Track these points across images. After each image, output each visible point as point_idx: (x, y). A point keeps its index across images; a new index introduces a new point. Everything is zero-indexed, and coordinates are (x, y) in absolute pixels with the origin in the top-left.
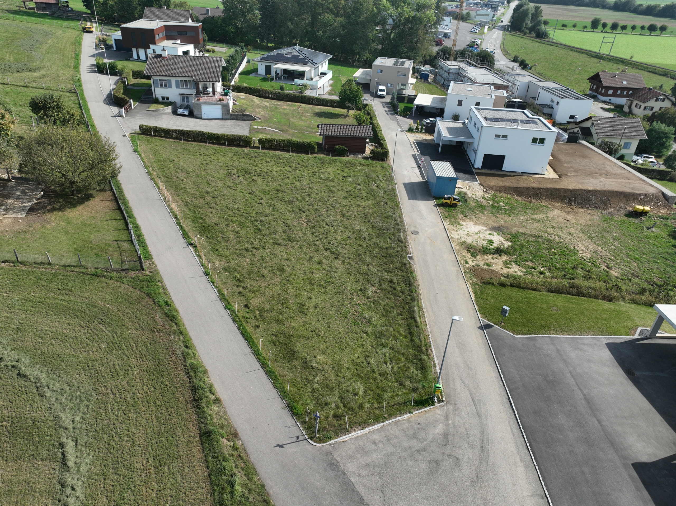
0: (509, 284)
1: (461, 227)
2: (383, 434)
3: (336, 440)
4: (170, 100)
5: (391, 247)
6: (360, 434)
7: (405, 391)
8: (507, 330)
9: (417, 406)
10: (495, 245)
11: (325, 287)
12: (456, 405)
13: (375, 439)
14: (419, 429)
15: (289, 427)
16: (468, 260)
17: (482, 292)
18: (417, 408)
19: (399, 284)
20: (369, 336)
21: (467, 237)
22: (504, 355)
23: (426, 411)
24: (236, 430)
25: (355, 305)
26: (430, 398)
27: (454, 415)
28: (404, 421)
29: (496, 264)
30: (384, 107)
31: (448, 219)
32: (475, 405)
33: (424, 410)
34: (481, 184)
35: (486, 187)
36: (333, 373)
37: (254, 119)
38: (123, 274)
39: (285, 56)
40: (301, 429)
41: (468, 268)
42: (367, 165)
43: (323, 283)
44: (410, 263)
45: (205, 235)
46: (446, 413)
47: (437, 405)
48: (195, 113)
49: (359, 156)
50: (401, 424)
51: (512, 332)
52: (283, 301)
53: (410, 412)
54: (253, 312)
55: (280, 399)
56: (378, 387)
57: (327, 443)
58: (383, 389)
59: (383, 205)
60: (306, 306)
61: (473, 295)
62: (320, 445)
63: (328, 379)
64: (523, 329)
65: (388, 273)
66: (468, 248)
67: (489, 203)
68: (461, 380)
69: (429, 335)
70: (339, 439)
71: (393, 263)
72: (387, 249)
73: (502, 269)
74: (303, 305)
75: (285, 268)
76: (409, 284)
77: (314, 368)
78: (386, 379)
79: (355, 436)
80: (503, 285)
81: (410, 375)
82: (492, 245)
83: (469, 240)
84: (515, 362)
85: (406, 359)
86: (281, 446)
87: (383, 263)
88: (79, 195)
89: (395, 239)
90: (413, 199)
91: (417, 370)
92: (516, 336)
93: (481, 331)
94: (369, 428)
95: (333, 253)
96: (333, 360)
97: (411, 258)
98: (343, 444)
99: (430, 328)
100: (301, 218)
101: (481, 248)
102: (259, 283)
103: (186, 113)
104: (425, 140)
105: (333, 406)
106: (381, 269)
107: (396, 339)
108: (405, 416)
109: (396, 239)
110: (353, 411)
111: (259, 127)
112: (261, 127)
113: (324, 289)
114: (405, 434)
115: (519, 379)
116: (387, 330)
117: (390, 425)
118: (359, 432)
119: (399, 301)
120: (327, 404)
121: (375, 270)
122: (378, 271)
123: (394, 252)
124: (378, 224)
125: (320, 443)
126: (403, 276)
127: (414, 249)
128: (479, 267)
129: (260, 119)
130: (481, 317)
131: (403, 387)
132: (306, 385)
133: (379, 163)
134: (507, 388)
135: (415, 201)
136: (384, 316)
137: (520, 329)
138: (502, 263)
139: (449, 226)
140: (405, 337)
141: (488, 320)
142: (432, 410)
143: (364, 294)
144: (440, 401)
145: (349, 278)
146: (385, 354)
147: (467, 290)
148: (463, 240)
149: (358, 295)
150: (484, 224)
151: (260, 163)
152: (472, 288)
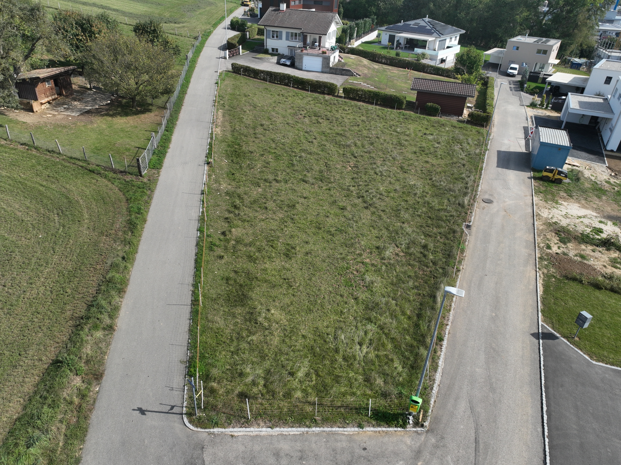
0: (609, 287)
1: (558, 206)
2: (298, 445)
3: (223, 430)
4: (279, 52)
5: (446, 209)
6: (262, 434)
7: (369, 392)
8: (580, 349)
9: (376, 419)
10: (604, 236)
11: (333, 235)
12: (443, 438)
13: (281, 449)
14: (360, 457)
15: (172, 389)
16: (552, 245)
17: (558, 288)
18: (374, 422)
19: (434, 252)
20: (357, 304)
21: (562, 219)
22: (562, 386)
23: (387, 433)
24: (104, 371)
25: (360, 262)
26: (401, 414)
27: (432, 454)
28: (343, 438)
29: (596, 258)
30: (510, 84)
31: (542, 195)
32: (476, 450)
33: (384, 429)
34: (609, 168)
35: (615, 171)
36: (279, 336)
37: (352, 75)
38: (120, 176)
39: (411, 26)
40: (185, 397)
41: (547, 254)
42: (460, 128)
43: (333, 230)
44: (462, 232)
45: (231, 159)
46: (420, 447)
47: (410, 428)
48: (297, 64)
49: (454, 119)
50: (335, 439)
51: (588, 355)
52: (272, 238)
53: (360, 426)
54: (228, 241)
55: (186, 348)
56: (330, 373)
57: (206, 430)
58: (337, 379)
59: (459, 167)
60: (295, 250)
61: (542, 288)
62: (195, 429)
63: (267, 343)
64: (612, 356)
65: (425, 236)
66: (559, 231)
67: (614, 189)
68: (470, 402)
69: (447, 325)
70: (227, 430)
71: (438, 227)
72: (439, 210)
73: (605, 266)
74: (293, 248)
75: (297, 205)
76: (449, 255)
77: (257, 323)
78: (350, 366)
79: (255, 434)
80: (597, 286)
81: (389, 372)
82: (598, 235)
83: (564, 222)
84: (579, 403)
85: (395, 347)
86: (142, 412)
87: (424, 225)
88: (139, 108)
89: (455, 201)
90: (503, 167)
91: (403, 368)
92: (594, 362)
93: (534, 339)
94: (282, 429)
95: (365, 202)
96: (289, 321)
97: (468, 227)
98: (230, 439)
99: (454, 316)
100: (349, 162)
101: (580, 235)
102: (257, 214)
103: (288, 63)
104: (549, 116)
105: (249, 379)
106: (418, 231)
107: (393, 315)
108: (349, 429)
109: (457, 202)
110: (273, 396)
111: (354, 82)
112: (356, 82)
113: (330, 237)
114: (335, 457)
115: (575, 432)
116: (387, 303)
117: (317, 434)
118: (264, 429)
119: (423, 271)
120: (241, 374)
121: (409, 230)
122: (413, 231)
123: (446, 216)
124: (442, 183)
125: (197, 427)
126: (445, 244)
127: (477, 218)
128: (566, 257)
129: (359, 75)
130: (543, 321)
131: (368, 385)
132: (233, 340)
133: (475, 129)
134: (547, 440)
135: (504, 170)
136: (392, 284)
137: (606, 353)
138: (607, 259)
139: (541, 202)
140: (409, 318)
141: (553, 328)
142: (399, 434)
143: (380, 253)
144: (417, 424)
145: (370, 231)
146: (366, 333)
147: (535, 281)
148: (554, 221)
149: (371, 253)
150: (596, 210)
151: (336, 109)
152: (544, 280)
